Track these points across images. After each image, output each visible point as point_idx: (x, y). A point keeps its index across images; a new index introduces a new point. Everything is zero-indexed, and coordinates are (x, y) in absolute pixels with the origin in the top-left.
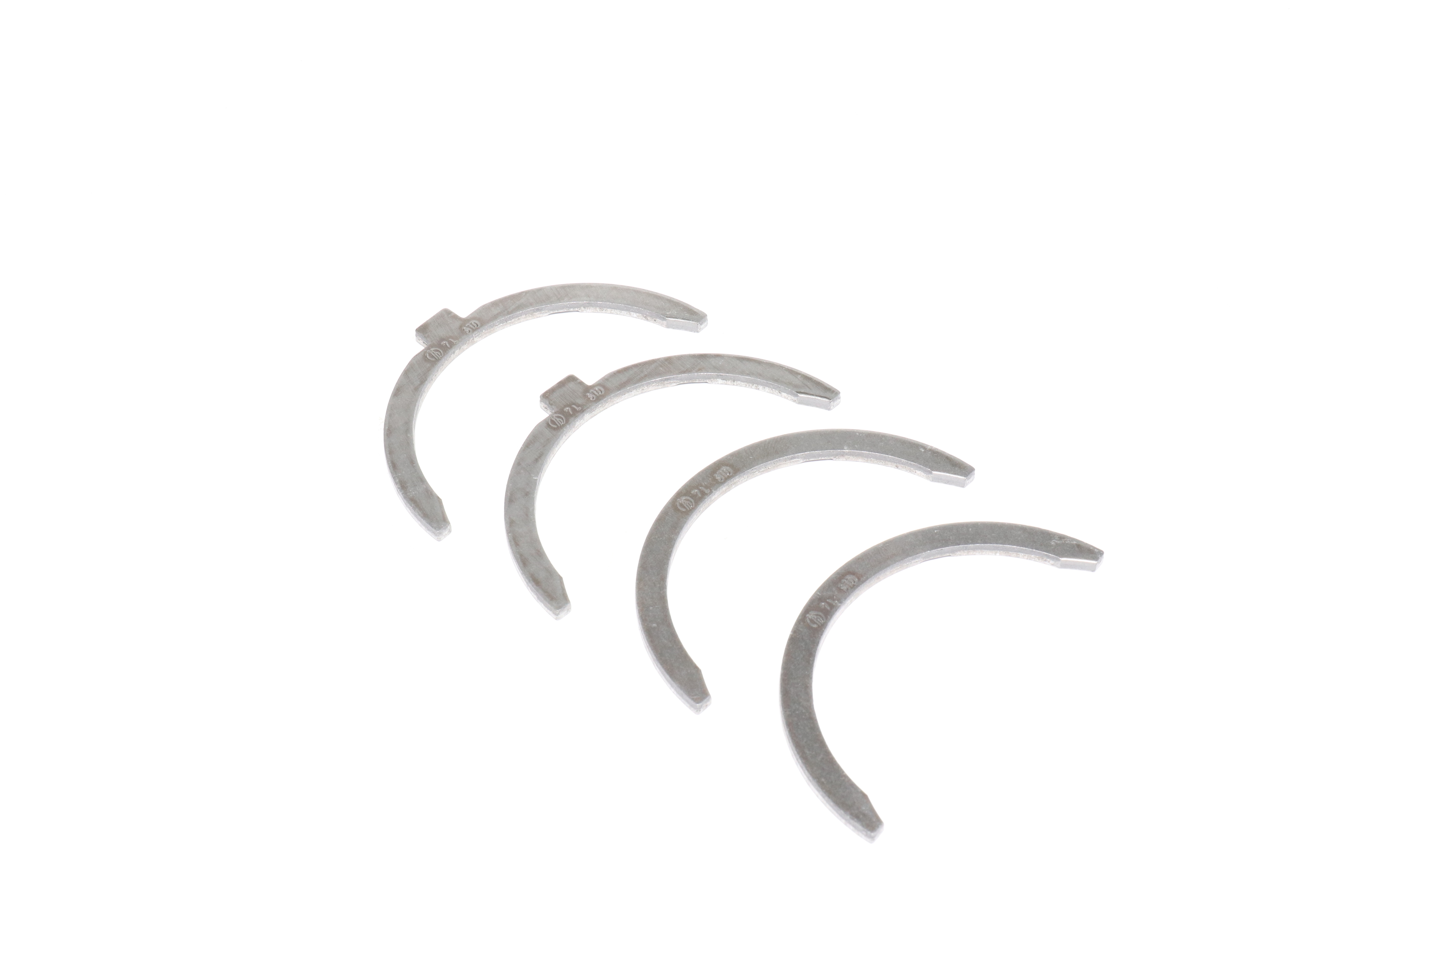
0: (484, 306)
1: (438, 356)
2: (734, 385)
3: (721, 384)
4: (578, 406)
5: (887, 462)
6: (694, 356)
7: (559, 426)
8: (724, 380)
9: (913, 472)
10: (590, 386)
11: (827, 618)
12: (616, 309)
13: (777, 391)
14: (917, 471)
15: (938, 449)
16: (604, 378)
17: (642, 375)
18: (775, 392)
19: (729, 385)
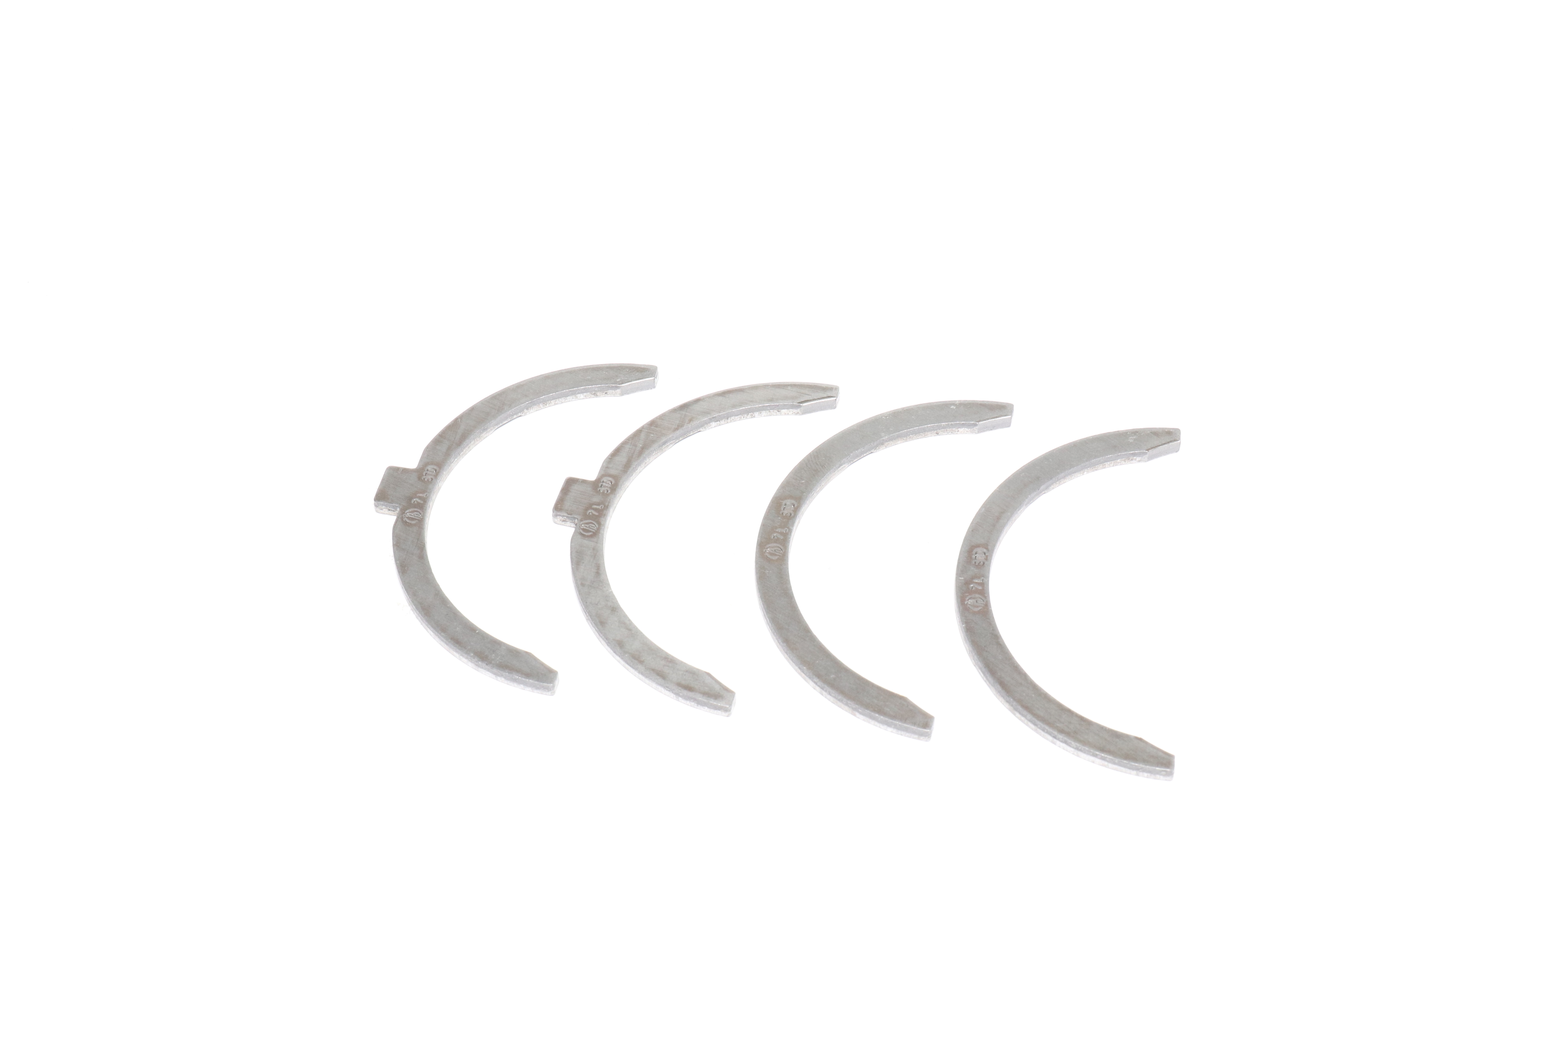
0: (427, 447)
1: (417, 516)
2: (728, 423)
3: (715, 427)
4: (598, 504)
5: (926, 433)
6: (674, 410)
7: (594, 531)
8: (717, 421)
9: (956, 432)
10: (596, 480)
11: (985, 597)
12: (561, 398)
13: (775, 411)
14: (959, 429)
15: (967, 401)
16: (602, 466)
17: (638, 449)
18: (773, 413)
19: (722, 424)
